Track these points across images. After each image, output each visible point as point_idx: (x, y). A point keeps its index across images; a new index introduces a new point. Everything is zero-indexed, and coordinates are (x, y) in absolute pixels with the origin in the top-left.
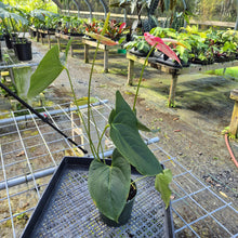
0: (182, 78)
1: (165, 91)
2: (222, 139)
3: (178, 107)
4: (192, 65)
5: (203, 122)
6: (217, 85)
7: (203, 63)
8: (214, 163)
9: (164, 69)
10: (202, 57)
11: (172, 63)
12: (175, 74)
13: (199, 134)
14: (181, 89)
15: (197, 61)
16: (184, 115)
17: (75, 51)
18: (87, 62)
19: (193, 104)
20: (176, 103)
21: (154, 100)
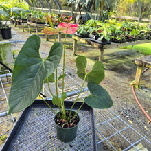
0: (106, 51)
1: (96, 59)
2: (130, 89)
4: (112, 43)
5: (119, 78)
6: (128, 55)
7: (119, 42)
8: (125, 103)
9: (95, 45)
10: (118, 38)
11: (100, 42)
12: (102, 49)
13: (116, 85)
14: (106, 58)
15: (115, 41)
18: (47, 40)
21: (89, 64)
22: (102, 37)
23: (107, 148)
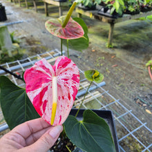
1: (105, 35)
2: (146, 70)
3: (115, 47)
4: (125, 15)
6: (141, 28)
8: (141, 89)
9: (104, 19)
10: (131, 9)
11: (110, 15)
12: (112, 23)
15: (128, 12)
17: (39, 7)
18: (48, 15)
19: (125, 44)
20: (113, 44)
21: (98, 43)
22: (113, 10)
23: (124, 145)
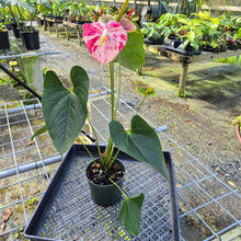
0: (192, 67)
1: (174, 80)
2: (232, 130)
3: (188, 97)
4: (204, 53)
5: (213, 112)
6: (229, 74)
7: (215, 51)
8: (223, 153)
9: (174, 57)
10: (214, 45)
11: (183, 51)
12: (185, 62)
13: (207, 124)
14: (192, 78)
15: (208, 49)
16: (194, 105)
19: (204, 93)
20: (186, 93)
21: (164, 89)
22: (186, 43)
23: (193, 224)
